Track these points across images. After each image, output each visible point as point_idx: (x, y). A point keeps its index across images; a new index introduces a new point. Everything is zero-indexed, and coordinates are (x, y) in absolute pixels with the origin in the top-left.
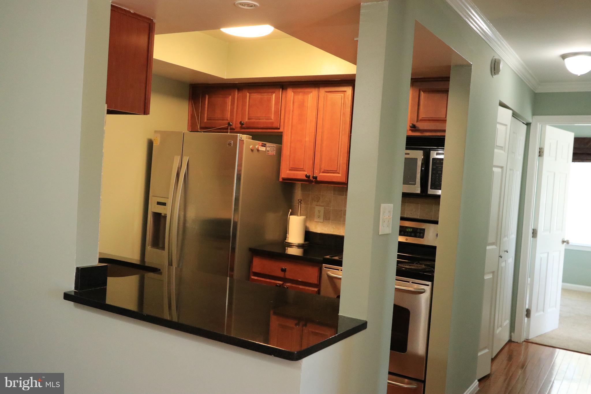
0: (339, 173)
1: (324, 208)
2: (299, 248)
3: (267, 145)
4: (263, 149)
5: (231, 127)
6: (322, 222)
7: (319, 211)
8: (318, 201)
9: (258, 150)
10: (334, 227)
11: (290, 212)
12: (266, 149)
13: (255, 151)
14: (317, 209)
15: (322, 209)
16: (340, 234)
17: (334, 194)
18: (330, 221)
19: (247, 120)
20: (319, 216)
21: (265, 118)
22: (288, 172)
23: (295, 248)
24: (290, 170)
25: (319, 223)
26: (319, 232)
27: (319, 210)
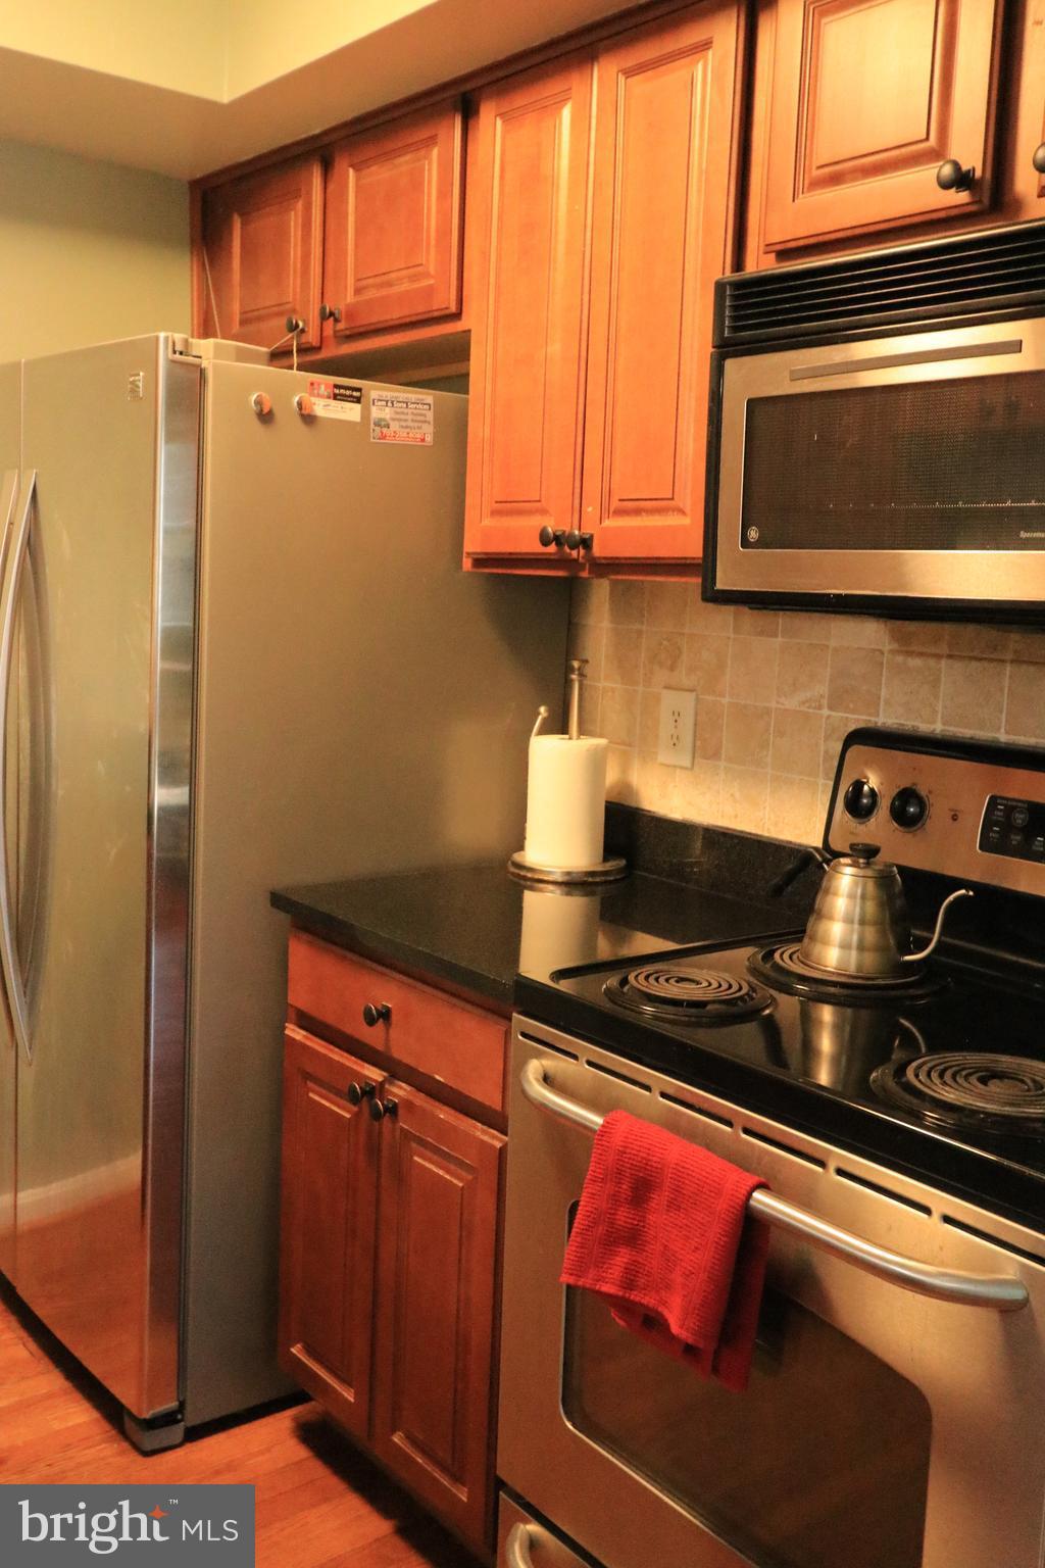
0: (682, 512)
1: (698, 700)
2: (568, 894)
3: (374, 394)
4: (351, 412)
5: (304, 339)
6: (687, 763)
7: (677, 716)
8: (672, 668)
9: (309, 419)
10: (737, 795)
11: (540, 718)
12: (366, 414)
13: (287, 419)
14: (670, 701)
15: (686, 703)
16: (759, 832)
17: (736, 630)
18: (722, 764)
19: (350, 298)
20: (675, 740)
21: (405, 272)
22: (487, 522)
23: (552, 892)
24: (494, 513)
25: (678, 770)
26: (676, 815)
27: (676, 706)
